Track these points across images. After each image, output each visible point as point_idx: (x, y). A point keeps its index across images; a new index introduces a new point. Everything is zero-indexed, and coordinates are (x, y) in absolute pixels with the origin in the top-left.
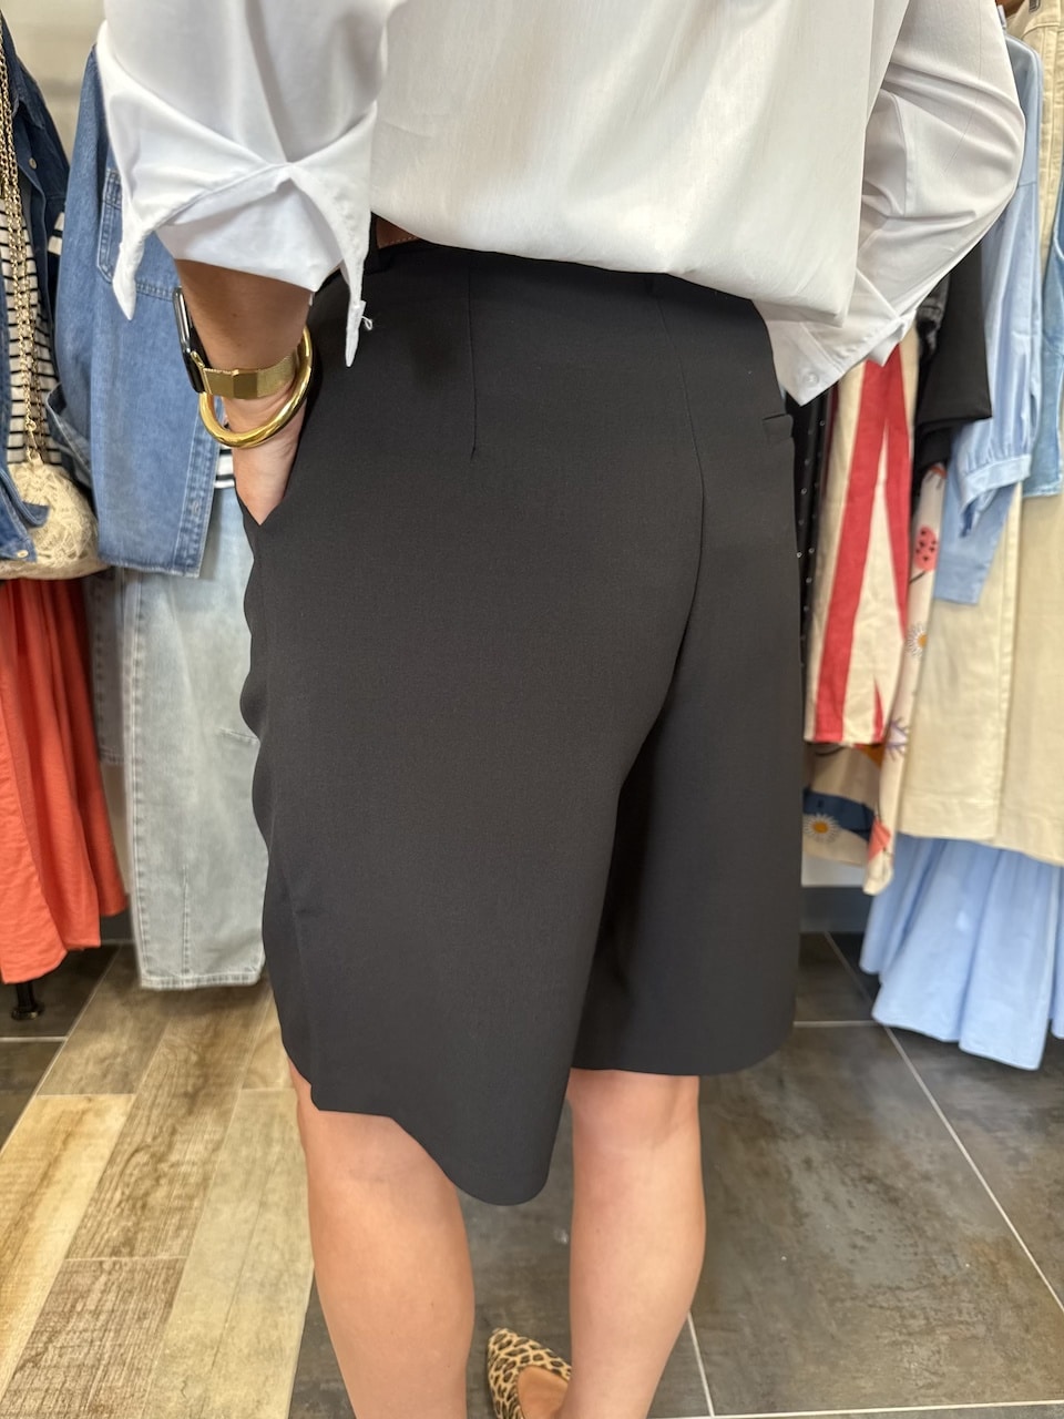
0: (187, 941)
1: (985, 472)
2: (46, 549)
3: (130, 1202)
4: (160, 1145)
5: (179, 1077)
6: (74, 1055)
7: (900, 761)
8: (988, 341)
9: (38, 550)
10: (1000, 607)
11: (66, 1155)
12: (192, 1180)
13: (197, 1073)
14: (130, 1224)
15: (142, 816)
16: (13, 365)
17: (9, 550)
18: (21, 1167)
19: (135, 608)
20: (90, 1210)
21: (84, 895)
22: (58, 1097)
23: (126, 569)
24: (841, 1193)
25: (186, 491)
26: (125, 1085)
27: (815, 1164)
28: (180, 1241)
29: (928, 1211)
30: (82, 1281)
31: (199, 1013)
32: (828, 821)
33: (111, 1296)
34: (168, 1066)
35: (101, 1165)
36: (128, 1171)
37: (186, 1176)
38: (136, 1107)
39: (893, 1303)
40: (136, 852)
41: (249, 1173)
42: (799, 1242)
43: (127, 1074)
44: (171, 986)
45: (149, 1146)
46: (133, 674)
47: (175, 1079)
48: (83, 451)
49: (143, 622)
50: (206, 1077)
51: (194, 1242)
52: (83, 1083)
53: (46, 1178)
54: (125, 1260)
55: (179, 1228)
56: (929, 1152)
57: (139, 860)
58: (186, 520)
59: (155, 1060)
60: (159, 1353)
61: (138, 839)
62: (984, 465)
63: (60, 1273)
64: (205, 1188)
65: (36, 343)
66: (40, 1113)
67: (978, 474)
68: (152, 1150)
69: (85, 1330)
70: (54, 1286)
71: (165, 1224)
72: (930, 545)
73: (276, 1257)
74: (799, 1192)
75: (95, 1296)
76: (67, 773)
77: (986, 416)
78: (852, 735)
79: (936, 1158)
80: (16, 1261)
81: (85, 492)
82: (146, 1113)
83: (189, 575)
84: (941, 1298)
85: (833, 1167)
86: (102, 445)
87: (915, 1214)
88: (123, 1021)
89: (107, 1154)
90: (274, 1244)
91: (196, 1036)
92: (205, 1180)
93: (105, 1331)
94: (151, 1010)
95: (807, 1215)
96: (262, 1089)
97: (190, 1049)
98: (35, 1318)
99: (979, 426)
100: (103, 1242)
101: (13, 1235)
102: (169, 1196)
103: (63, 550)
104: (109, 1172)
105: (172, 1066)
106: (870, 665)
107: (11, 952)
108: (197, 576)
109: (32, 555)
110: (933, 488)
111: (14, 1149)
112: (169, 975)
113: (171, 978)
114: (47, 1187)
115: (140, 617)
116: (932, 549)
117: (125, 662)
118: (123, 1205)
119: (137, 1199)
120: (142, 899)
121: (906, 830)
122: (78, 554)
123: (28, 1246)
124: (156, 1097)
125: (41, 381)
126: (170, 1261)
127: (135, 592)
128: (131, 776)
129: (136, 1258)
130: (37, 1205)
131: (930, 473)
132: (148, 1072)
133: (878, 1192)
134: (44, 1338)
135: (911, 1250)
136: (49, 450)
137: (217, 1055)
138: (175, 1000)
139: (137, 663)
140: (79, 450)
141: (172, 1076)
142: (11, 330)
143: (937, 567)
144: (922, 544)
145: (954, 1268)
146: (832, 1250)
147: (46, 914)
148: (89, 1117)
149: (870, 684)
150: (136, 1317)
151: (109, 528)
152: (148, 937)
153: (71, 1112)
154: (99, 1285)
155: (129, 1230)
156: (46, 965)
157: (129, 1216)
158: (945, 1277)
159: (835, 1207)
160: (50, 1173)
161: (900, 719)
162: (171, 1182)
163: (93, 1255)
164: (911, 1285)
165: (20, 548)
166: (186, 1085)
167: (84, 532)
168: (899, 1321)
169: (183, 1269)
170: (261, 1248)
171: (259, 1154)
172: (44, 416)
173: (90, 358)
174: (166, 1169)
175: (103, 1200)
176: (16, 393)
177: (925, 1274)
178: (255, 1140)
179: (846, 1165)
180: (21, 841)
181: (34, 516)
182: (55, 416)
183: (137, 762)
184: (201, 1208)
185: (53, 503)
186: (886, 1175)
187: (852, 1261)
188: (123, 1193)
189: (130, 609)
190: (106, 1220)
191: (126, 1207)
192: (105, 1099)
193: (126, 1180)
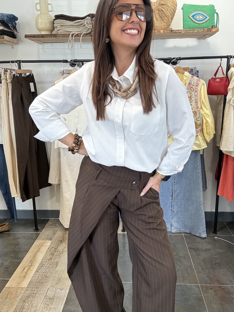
4: (56, 247)
6: (42, 235)
11: (42, 248)
12: (61, 252)
13: (62, 238)
18: (35, 249)
20: (45, 255)
22: (40, 240)
26: (50, 239)
28: (58, 259)
30: (44, 263)
33: (48, 265)
35: (47, 249)
38: (52, 242)
45: (54, 247)
47: (58, 239)
50: (64, 239)
52: (44, 239)
54: (50, 261)
55: (58, 257)
60: (55, 271)
63: (41, 262)
66: (37, 242)
69: (45, 268)
70: (40, 264)
71: (56, 257)
75: (45, 265)
79: (184, 254)
80: (34, 260)
82: (54, 243)
88: (50, 230)
92: (63, 252)
93: (47, 269)
97: (62, 234)
98: (37, 267)
100: (47, 259)
102: (57, 254)
105: (58, 237)
114: (39, 252)
123: (36, 259)
124: (55, 241)
126: (57, 261)
129: (52, 261)
130: (37, 254)
132: (54, 237)
134: (39, 269)
148: (45, 243)
150: (52, 267)
153: (42, 243)
155: (51, 257)
160: (39, 250)
163: (45, 260)
166: (60, 239)
169: (59, 262)
174: (57, 250)
175: (47, 254)
188: (50, 253)
190: (48, 256)
191: (51, 255)
192: (47, 241)
193: (51, 251)
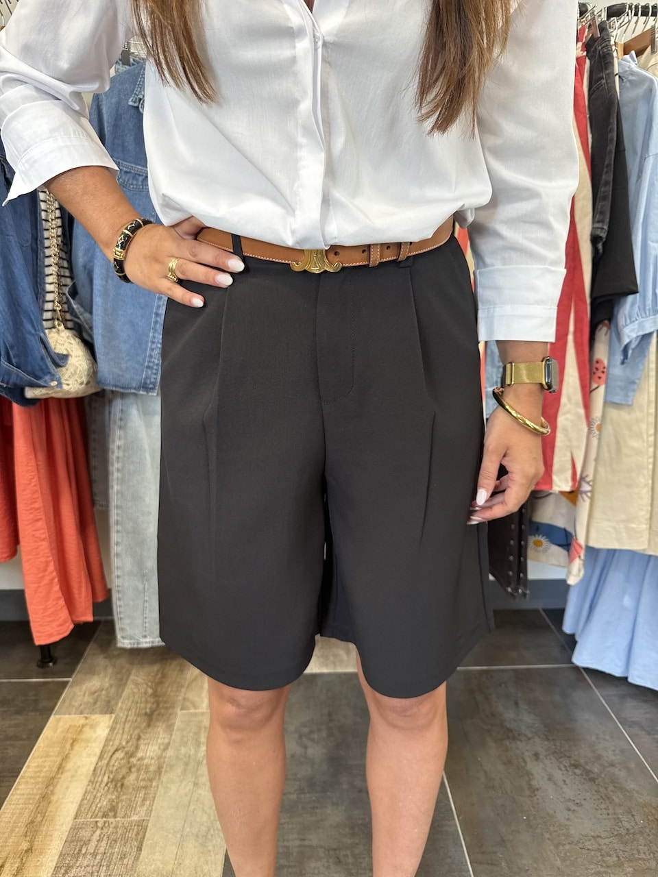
0: (146, 618)
1: (635, 326)
2: (67, 380)
3: (114, 783)
4: (131, 747)
5: (141, 703)
6: (76, 689)
7: (588, 501)
8: (634, 247)
9: (63, 381)
10: (645, 407)
11: (73, 752)
12: (152, 769)
13: (152, 700)
14: (114, 797)
15: (120, 541)
16: (48, 271)
17: (45, 382)
18: (45, 761)
19: (118, 414)
20: (89, 788)
21: (83, 590)
22: (67, 716)
23: (112, 391)
24: (558, 775)
25: (149, 344)
26: (108, 708)
27: (541, 757)
28: (145, 808)
29: (615, 787)
30: (85, 834)
31: (152, 663)
32: (543, 539)
33: (104, 843)
34: (134, 696)
35: (94, 759)
36: (112, 763)
37: (147, 767)
38: (115, 722)
39: (596, 846)
40: (116, 562)
41: (187, 764)
42: (533, 807)
43: (109, 702)
44: (136, 646)
45: (124, 748)
46: (116, 454)
47: (138, 705)
48: (89, 321)
49: (122, 423)
50: (158, 704)
51: (154, 807)
52: (82, 707)
53: (61, 768)
54: (111, 820)
55: (144, 799)
56: (612, 748)
57: (117, 568)
58: (149, 361)
59: (126, 692)
61: (118, 555)
62: (634, 321)
63: (71, 828)
64: (160, 774)
65: (60, 258)
66: (56, 727)
67: (631, 327)
68: (126, 749)
69: (88, 866)
70: (67, 838)
71: (135, 797)
72: (602, 370)
73: (205, 818)
74: (532, 775)
75: (93, 844)
76: (75, 515)
77: (635, 292)
78: (559, 486)
79: (617, 752)
80: (44, 821)
81: (89, 346)
82: (122, 726)
83: (150, 394)
84: (626, 843)
85: (552, 758)
86: (100, 317)
87: (606, 788)
88: (106, 668)
89: (98, 752)
90: (203, 810)
91: (150, 677)
92: (160, 768)
93: (100, 866)
94: (122, 661)
95: (538, 790)
96: (192, 711)
97: (147, 685)
98: (57, 857)
99: (630, 298)
100: (97, 809)
101: (41, 804)
102: (137, 779)
103: (77, 381)
104: (99, 764)
105: (137, 696)
106: (568, 443)
107: (41, 625)
108: (155, 394)
109: (60, 384)
110: (602, 334)
111: (41, 750)
112: (135, 639)
113: (136, 641)
114: (62, 773)
115: (121, 419)
116: (603, 372)
117: (111, 446)
118: (109, 785)
119: (118, 781)
120: (119, 591)
121: (591, 544)
122: (85, 382)
123: (51, 811)
124: (127, 716)
125: (64, 281)
126: (139, 821)
127: (118, 405)
128: (114, 515)
129: (119, 819)
130: (56, 785)
131: (600, 326)
132: (122, 699)
133: (582, 775)
134: (63, 871)
135: (605, 812)
136: (67, 320)
137: (164, 690)
138: (138, 655)
139: (119, 447)
140: (85, 320)
141: (137, 703)
142: (46, 250)
143: (606, 383)
144: (597, 369)
145: (633, 824)
146: (555, 812)
147: (62, 602)
148: (86, 729)
149: (569, 454)
150: (119, 857)
151: (104, 367)
152: (122, 616)
153: (75, 726)
154: (96, 837)
155: (113, 801)
156: (61, 634)
157: (113, 792)
158: (627, 829)
159: (555, 784)
160: (64, 764)
161: (587, 476)
162: (138, 770)
163: (91, 817)
164: (606, 834)
165: (52, 380)
166: (146, 708)
167: (89, 370)
168: (600, 858)
169: (147, 826)
170: (195, 812)
171: (192, 752)
172: (65, 300)
173: (93, 267)
174: (135, 762)
175: (97, 782)
176: (49, 288)
177: (615, 827)
178: (189, 743)
179: (561, 758)
180: (48, 557)
181: (60, 360)
182: (72, 301)
183: (117, 507)
184: (158, 787)
185: (71, 353)
186: (586, 763)
187: (568, 819)
188: (109, 777)
189: (115, 414)
190: (99, 795)
191: (111, 786)
192: (96, 717)
193: (111, 769)
